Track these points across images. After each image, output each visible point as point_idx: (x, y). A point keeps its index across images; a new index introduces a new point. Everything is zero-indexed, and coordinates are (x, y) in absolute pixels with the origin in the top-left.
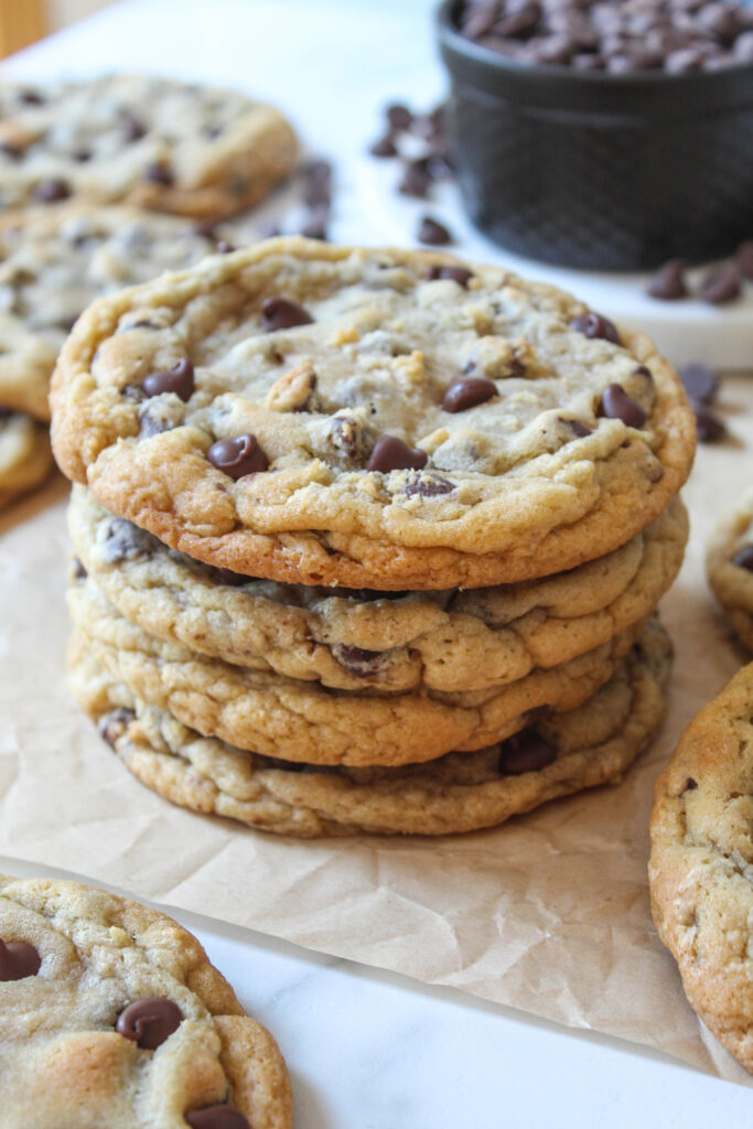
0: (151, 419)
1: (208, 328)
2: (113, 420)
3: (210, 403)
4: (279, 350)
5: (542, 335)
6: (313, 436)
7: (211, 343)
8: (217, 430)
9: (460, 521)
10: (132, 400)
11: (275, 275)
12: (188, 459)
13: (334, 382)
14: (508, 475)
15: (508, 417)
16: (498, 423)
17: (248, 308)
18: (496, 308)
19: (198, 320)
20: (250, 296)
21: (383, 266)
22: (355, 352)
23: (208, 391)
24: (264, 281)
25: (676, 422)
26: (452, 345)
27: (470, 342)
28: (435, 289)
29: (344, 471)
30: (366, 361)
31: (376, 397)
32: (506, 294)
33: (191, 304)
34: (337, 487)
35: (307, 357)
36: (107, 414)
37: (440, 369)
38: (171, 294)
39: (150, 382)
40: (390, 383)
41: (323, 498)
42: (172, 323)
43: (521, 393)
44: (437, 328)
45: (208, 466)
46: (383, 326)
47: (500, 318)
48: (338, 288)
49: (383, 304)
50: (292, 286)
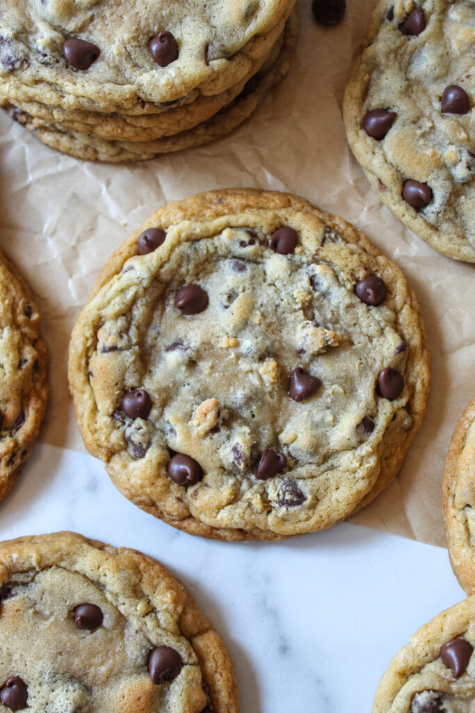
0: (132, 442)
1: (148, 321)
2: (113, 445)
3: (162, 414)
4: (194, 359)
5: (342, 312)
6: (224, 461)
7: (152, 333)
8: (171, 445)
9: (308, 522)
10: (119, 424)
11: (180, 266)
12: (160, 482)
13: (229, 390)
14: (331, 462)
15: (328, 412)
16: (323, 419)
17: (167, 291)
18: (312, 281)
19: (140, 321)
20: (168, 284)
21: (243, 244)
22: (238, 357)
23: (159, 407)
24: (174, 272)
25: (419, 373)
26: (291, 325)
27: (300, 326)
28: (275, 264)
29: (243, 478)
30: (244, 365)
31: (254, 407)
32: (318, 269)
33: (135, 308)
34: (242, 505)
35: (210, 364)
36: (108, 442)
37: (285, 355)
38: (123, 306)
39: (127, 403)
40: (260, 387)
41: (236, 518)
42: (127, 330)
43: (334, 387)
44: (280, 310)
45: (170, 483)
46: (249, 323)
47: (316, 294)
48: (217, 260)
49: (247, 285)
50: (191, 272)
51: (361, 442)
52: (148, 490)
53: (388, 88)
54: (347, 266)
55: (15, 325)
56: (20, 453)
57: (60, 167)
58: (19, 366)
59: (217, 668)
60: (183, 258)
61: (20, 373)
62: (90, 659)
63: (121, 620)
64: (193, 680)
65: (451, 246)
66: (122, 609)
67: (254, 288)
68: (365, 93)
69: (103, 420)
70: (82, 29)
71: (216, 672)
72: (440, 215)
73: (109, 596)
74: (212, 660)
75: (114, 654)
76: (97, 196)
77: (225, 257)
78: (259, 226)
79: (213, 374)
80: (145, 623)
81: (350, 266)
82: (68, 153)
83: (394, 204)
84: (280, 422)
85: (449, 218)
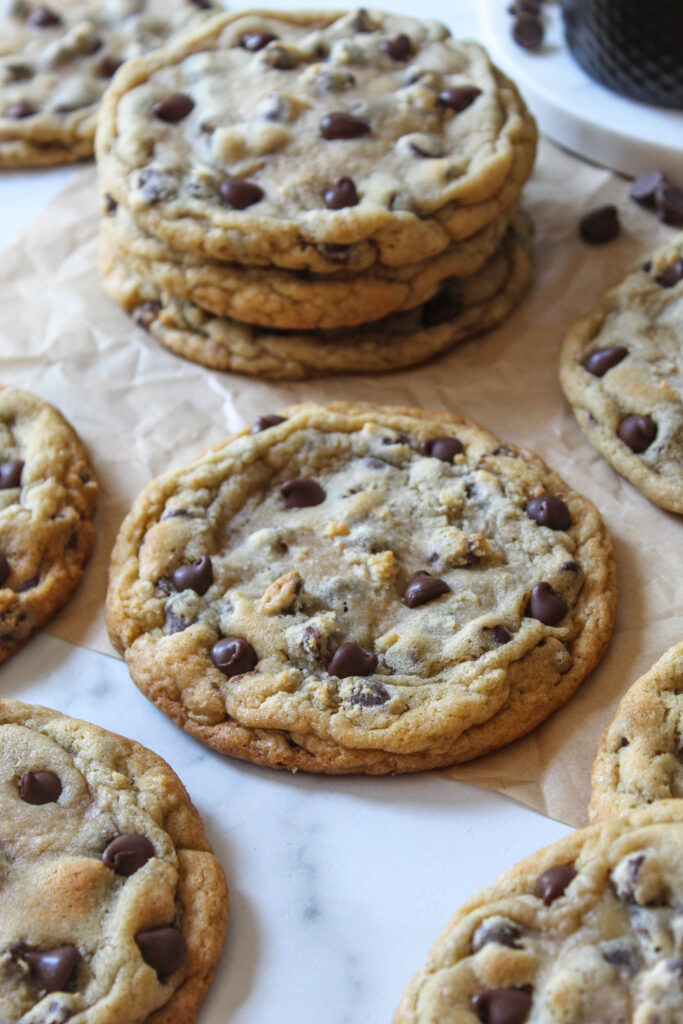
0: (173, 614)
1: (237, 505)
2: (145, 615)
3: (222, 594)
4: (284, 541)
5: (499, 522)
6: (290, 642)
7: (239, 519)
8: (222, 626)
9: (387, 730)
10: (161, 593)
11: (297, 451)
12: (194, 659)
13: (321, 578)
14: (439, 677)
15: (449, 618)
16: (440, 625)
17: (274, 481)
18: (469, 490)
19: (228, 501)
20: (276, 471)
21: (387, 441)
22: (343, 546)
23: (222, 584)
24: (288, 457)
25: (594, 612)
26: (426, 531)
27: (440, 530)
28: (424, 468)
29: (311, 673)
30: (349, 555)
31: (349, 596)
32: (479, 477)
33: (225, 484)
34: (300, 695)
35: (305, 549)
36: (140, 609)
37: (410, 559)
38: (209, 476)
39: (179, 574)
40: (364, 579)
41: (286, 707)
42: (207, 505)
43: (465, 592)
44: (417, 513)
45: (209, 666)
46: (371, 515)
47: (470, 502)
48: (350, 459)
49: (380, 483)
50: (310, 461)
51: (485, 650)
52: (175, 668)
53: (625, 328)
54: (519, 476)
55: (62, 479)
57: (180, 374)
58: (53, 517)
59: (202, 883)
60: (301, 445)
61: (50, 523)
62: (24, 827)
63: (87, 793)
64: (162, 875)
65: (673, 487)
66: (91, 777)
67: (388, 490)
68: (596, 331)
69: (144, 584)
70: (250, 173)
71: (199, 889)
72: (663, 452)
73: (78, 761)
74: (198, 873)
75: (62, 829)
76: (217, 407)
77: (361, 456)
78: (414, 431)
79: (306, 561)
80: (118, 798)
81: (523, 478)
82: (194, 360)
83: (605, 440)
84: (382, 627)
85: (675, 458)
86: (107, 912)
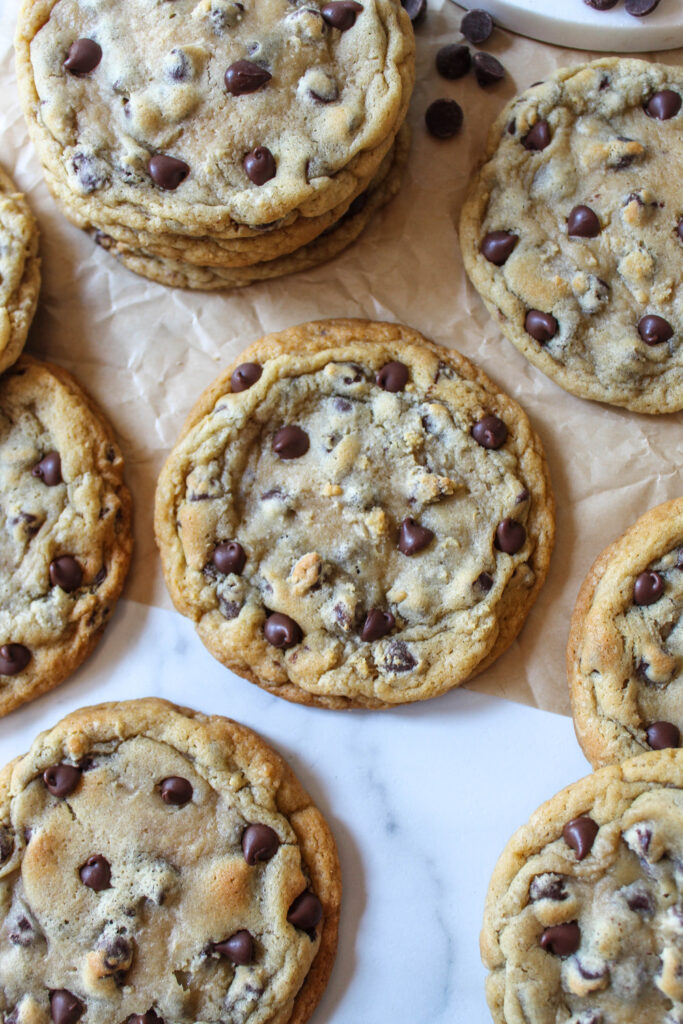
0: (224, 600)
1: (243, 466)
2: (203, 603)
3: (257, 569)
4: (293, 509)
5: (457, 456)
6: (326, 622)
7: (247, 479)
8: (267, 604)
9: (418, 689)
10: (210, 580)
11: (277, 405)
12: (255, 645)
13: (331, 543)
14: (444, 623)
15: (441, 567)
16: (435, 576)
17: (264, 432)
18: (425, 422)
19: (234, 466)
20: (264, 425)
21: (347, 381)
22: (342, 506)
23: (255, 561)
24: (271, 412)
25: (543, 524)
26: (400, 471)
27: (411, 472)
28: (384, 403)
29: (347, 640)
30: (348, 516)
31: (359, 562)
32: (431, 409)
33: (227, 451)
34: (345, 669)
35: (310, 514)
36: (198, 600)
37: (394, 504)
38: (215, 450)
39: (219, 557)
40: (366, 539)
41: (339, 685)
42: (219, 476)
43: (448, 539)
44: (389, 454)
45: (266, 645)
46: (354, 468)
47: (429, 437)
48: (319, 399)
49: (352, 427)
50: (290, 412)
51: (477, 601)
52: (242, 653)
53: (509, 208)
54: (463, 405)
55: (96, 470)
56: (101, 611)
57: (147, 295)
58: (100, 516)
59: (318, 847)
60: (282, 397)
61: (101, 524)
62: (178, 837)
63: (213, 795)
64: (290, 860)
65: (579, 383)
66: (213, 783)
67: (359, 430)
68: (484, 214)
69: (192, 575)
70: (170, 144)
71: (316, 852)
72: (566, 349)
73: (199, 769)
74: (312, 838)
75: (205, 831)
76: (187, 327)
77: (328, 395)
78: (365, 361)
79: (314, 525)
80: (239, 799)
81: (466, 405)
82: (156, 280)
83: (516, 337)
84: (388, 578)
85: (577, 353)
86: (261, 900)
